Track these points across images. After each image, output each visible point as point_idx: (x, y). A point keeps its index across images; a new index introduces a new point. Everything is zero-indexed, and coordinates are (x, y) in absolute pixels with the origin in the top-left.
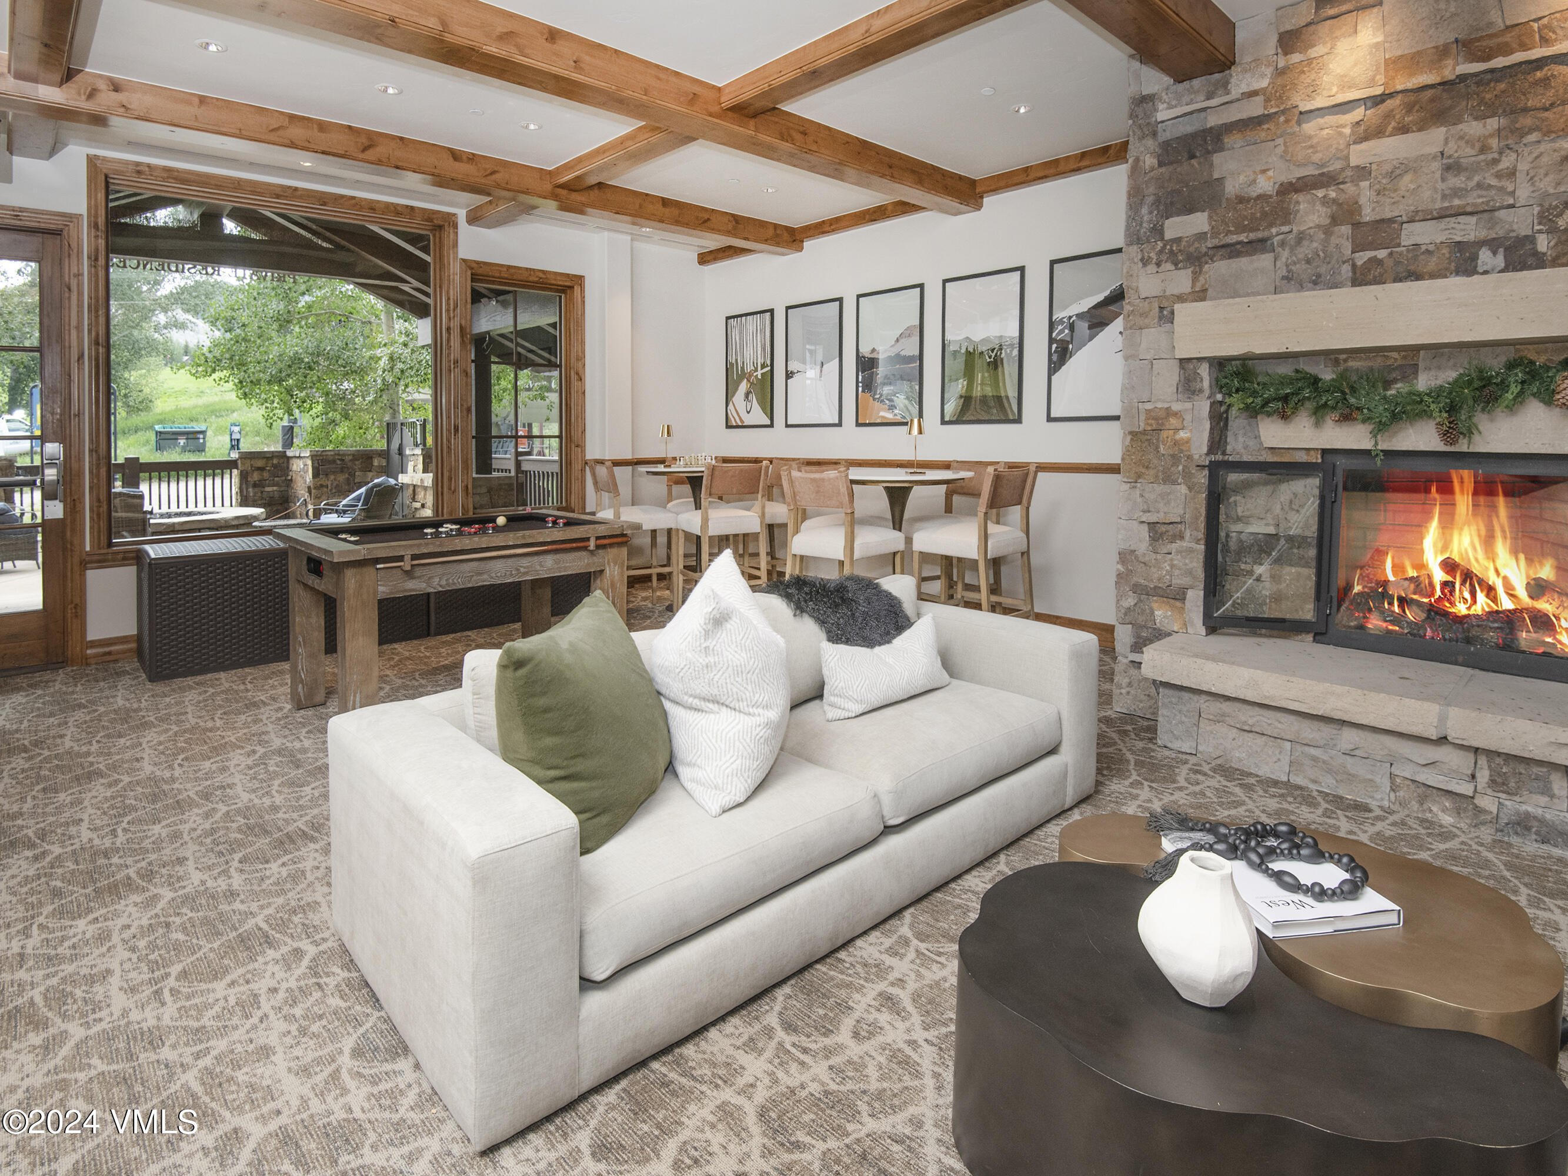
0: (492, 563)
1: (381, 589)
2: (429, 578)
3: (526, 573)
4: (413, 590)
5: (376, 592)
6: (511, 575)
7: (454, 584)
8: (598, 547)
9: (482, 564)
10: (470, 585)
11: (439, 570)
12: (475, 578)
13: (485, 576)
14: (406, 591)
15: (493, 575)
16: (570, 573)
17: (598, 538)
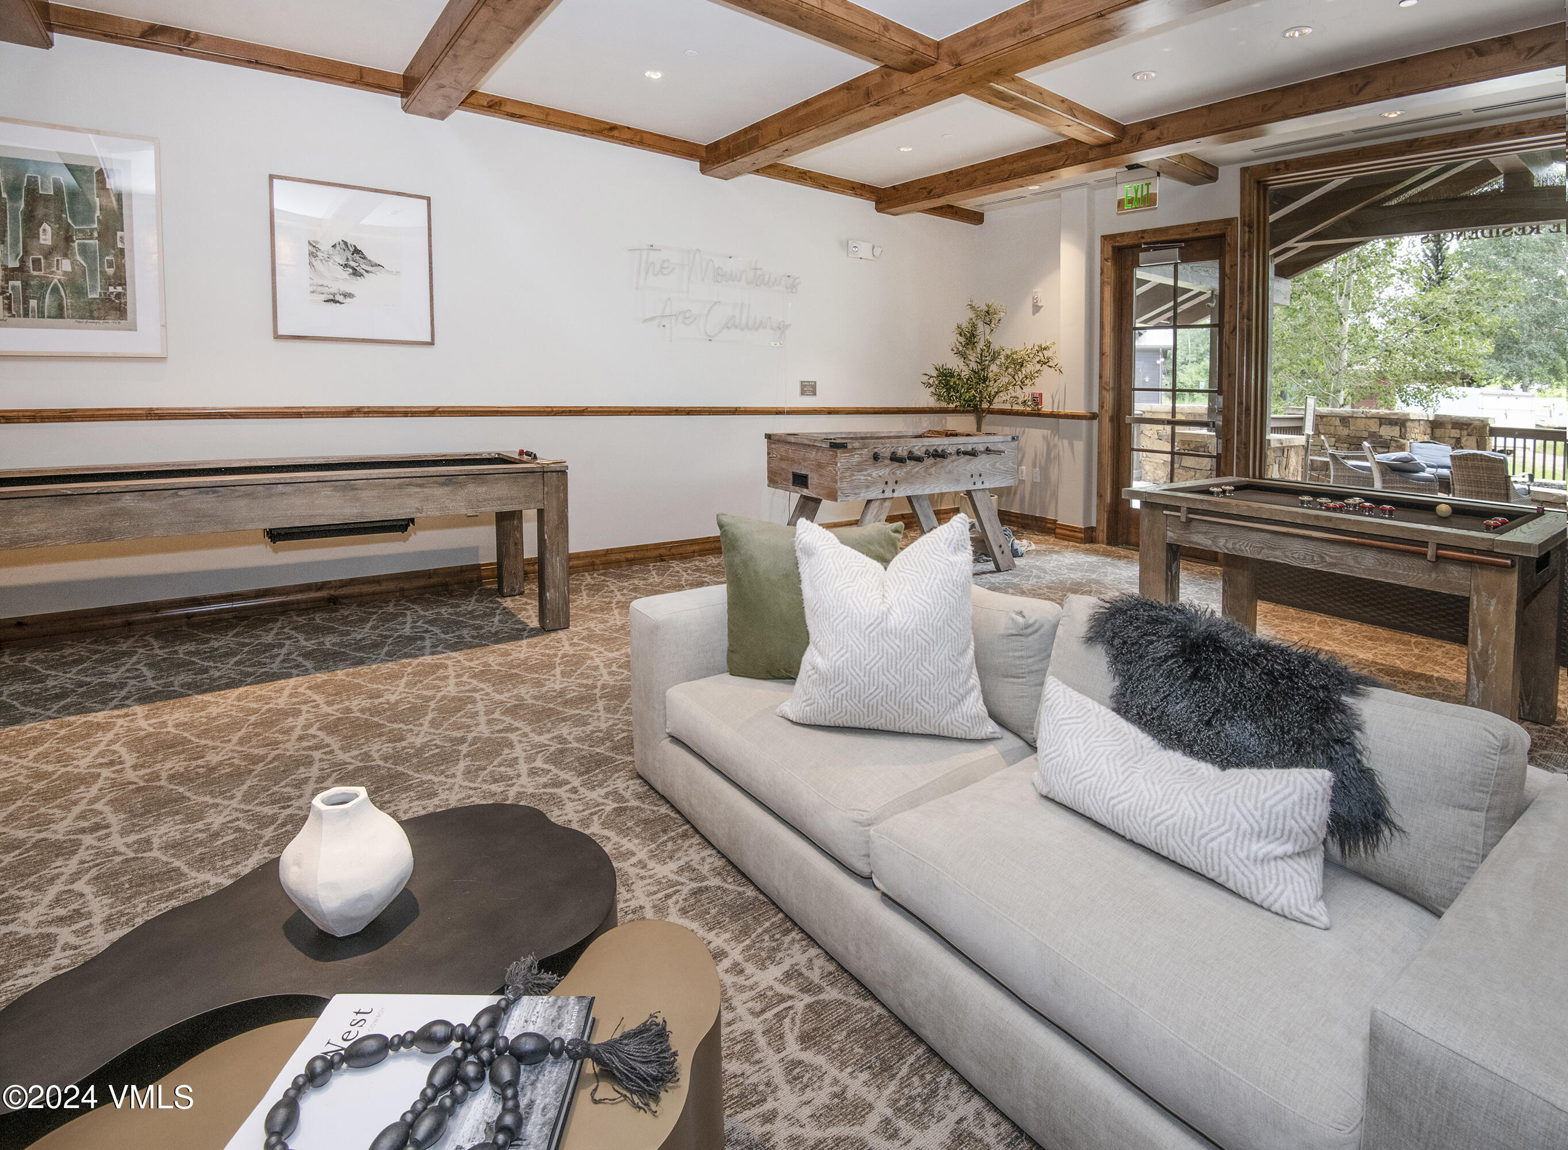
0: (1286, 542)
1: (1169, 534)
2: (1216, 537)
3: (1331, 564)
4: (1199, 544)
5: (1165, 536)
6: (1313, 561)
7: (1241, 550)
8: (1438, 558)
9: (1276, 539)
10: (1259, 557)
11: (1227, 531)
12: (1266, 551)
13: (1278, 553)
14: (1191, 542)
15: (1289, 554)
16: (1403, 583)
17: (1439, 546)
